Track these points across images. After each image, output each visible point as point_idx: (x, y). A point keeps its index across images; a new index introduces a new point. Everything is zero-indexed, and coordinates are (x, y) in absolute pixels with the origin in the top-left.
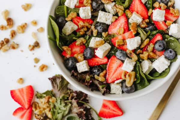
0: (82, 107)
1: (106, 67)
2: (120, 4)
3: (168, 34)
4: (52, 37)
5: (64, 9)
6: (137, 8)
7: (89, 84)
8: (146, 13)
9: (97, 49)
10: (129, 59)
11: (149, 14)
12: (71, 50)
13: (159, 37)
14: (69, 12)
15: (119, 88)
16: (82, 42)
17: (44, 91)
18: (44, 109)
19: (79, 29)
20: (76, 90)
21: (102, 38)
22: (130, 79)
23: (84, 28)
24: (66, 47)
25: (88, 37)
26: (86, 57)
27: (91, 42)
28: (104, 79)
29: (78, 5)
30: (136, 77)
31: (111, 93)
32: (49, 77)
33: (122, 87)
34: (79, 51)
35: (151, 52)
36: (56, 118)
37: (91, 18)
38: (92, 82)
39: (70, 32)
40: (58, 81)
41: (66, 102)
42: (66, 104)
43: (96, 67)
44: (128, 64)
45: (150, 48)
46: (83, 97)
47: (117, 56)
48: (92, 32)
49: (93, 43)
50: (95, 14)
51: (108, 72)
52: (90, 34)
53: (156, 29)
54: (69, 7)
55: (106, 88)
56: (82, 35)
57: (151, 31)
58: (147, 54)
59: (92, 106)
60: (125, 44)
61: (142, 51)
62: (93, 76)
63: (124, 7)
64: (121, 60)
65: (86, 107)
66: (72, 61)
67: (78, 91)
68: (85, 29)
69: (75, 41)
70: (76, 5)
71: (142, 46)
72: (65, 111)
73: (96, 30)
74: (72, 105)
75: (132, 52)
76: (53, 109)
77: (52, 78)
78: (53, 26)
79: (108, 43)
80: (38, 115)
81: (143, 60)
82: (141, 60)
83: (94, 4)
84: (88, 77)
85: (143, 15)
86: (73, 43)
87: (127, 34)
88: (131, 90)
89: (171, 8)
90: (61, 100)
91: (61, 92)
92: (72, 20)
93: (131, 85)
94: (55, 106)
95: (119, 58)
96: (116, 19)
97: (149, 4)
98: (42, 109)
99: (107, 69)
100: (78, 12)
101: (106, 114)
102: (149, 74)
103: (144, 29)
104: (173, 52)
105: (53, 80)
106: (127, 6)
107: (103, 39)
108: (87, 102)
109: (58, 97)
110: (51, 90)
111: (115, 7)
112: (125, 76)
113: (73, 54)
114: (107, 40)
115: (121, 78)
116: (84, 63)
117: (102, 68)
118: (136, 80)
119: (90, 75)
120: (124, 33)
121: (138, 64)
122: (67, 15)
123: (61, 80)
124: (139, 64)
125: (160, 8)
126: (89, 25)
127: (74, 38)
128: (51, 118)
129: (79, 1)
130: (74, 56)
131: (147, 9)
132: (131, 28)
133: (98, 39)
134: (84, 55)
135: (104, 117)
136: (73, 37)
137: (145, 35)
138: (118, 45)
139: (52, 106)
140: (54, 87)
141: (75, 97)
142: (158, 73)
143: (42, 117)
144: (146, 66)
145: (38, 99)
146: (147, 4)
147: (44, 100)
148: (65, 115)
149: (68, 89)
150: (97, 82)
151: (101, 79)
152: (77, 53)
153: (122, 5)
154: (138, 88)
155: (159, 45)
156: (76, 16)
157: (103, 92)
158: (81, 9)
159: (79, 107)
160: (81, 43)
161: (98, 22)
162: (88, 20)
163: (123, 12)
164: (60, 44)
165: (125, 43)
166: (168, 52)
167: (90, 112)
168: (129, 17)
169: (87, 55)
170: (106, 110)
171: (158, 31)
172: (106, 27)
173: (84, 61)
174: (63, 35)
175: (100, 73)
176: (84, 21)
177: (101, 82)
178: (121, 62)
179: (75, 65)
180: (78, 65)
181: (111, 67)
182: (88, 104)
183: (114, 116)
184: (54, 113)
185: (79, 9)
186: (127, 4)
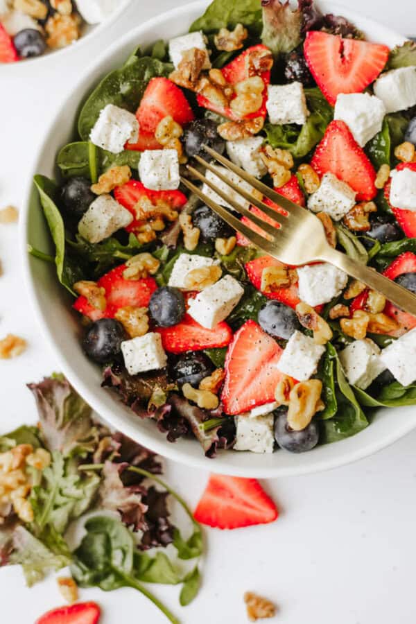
0: (138, 490)
1: (224, 360)
2: (280, 144)
4: (43, 249)
5: (88, 154)
6: (338, 161)
7: (161, 417)
8: (367, 180)
9: (194, 293)
10: (303, 337)
11: (379, 183)
12: (107, 295)
13: (410, 265)
14: (104, 163)
15: (266, 432)
16: (146, 270)
18: (8, 489)
19: (135, 223)
21: (215, 259)
22: (304, 405)
23: (154, 220)
24: (87, 285)
25: (165, 252)
26: (157, 323)
27: (174, 270)
28: (215, 399)
29: (134, 141)
30: (323, 397)
31: (235, 447)
32: (29, 382)
33: (274, 429)
34: (134, 299)
35: (378, 313)
36: (47, 521)
37: (179, 188)
38: (173, 409)
39: (106, 232)
40: (60, 396)
41: (82, 470)
42: (83, 477)
43: (190, 359)
44: (299, 353)
45: (376, 300)
46: (144, 456)
47: (264, 322)
48: (181, 236)
49: (186, 269)
51: (228, 376)
52: (174, 244)
53: (399, 234)
54: (104, 148)
55: (219, 434)
56: (145, 244)
57: (383, 240)
58: (366, 319)
59: (172, 487)
60: (292, 283)
61: (350, 309)
62: (177, 388)
63: (292, 153)
64: (276, 338)
65: (152, 489)
66: (107, 333)
68: (159, 225)
69: (121, 263)
70: (129, 139)
71: (352, 294)
72: (78, 500)
73: (196, 231)
74: (101, 482)
75: (313, 312)
76: (36, 493)
77: (39, 387)
78: (48, 213)
79: (232, 275)
81: (353, 339)
82: (343, 340)
83: (192, 140)
84: (158, 393)
85: (358, 186)
86: (113, 270)
88: (303, 441)
90: (66, 460)
91: (67, 434)
92: (113, 193)
93: (304, 426)
94: (44, 483)
95: (270, 332)
97: (379, 147)
99: (226, 365)
100: (133, 166)
101: (220, 515)
102: (367, 391)
103: (360, 234)
105: (44, 391)
106: (305, 153)
107: (219, 261)
108: (155, 470)
109: (56, 449)
110: (35, 425)
111: (262, 155)
112: (286, 393)
113: (111, 308)
114: (233, 265)
115: (272, 400)
116: (147, 343)
117: (209, 360)
118: (322, 408)
119: (168, 386)
121: (334, 353)
122: (97, 176)
123: (68, 393)
124: (336, 355)
126: (173, 209)
127: (118, 254)
128: (29, 524)
129: (141, 129)
130: (117, 315)
131: (374, 166)
133: (201, 262)
134: (149, 314)
135: (213, 526)
136: (116, 249)
137: (361, 254)
138: (270, 286)
139: (35, 482)
140: (44, 414)
141: (116, 454)
142: (401, 388)
143: (1, 515)
144: (360, 362)
146: (372, 149)
147: (7, 459)
148: (77, 513)
149: (92, 424)
150: (188, 411)
151: (204, 398)
152: (127, 304)
153: (286, 148)
154: (331, 436)
156: (127, 179)
157: (208, 444)
158: (146, 156)
159: (128, 489)
160: (140, 272)
161: (203, 203)
162: (168, 192)
163: (289, 172)
164: (70, 271)
165: (294, 281)
167: (165, 504)
168: (308, 192)
169: (160, 314)
170: (221, 502)
171: (405, 243)
173: (150, 336)
174: (82, 243)
175: (203, 377)
176: (152, 195)
177: (203, 409)
178: (276, 344)
179: (118, 349)
180: (126, 347)
181: (240, 358)
182: (158, 477)
183: (249, 522)
184: (40, 503)
185: (140, 157)
186: (302, 144)
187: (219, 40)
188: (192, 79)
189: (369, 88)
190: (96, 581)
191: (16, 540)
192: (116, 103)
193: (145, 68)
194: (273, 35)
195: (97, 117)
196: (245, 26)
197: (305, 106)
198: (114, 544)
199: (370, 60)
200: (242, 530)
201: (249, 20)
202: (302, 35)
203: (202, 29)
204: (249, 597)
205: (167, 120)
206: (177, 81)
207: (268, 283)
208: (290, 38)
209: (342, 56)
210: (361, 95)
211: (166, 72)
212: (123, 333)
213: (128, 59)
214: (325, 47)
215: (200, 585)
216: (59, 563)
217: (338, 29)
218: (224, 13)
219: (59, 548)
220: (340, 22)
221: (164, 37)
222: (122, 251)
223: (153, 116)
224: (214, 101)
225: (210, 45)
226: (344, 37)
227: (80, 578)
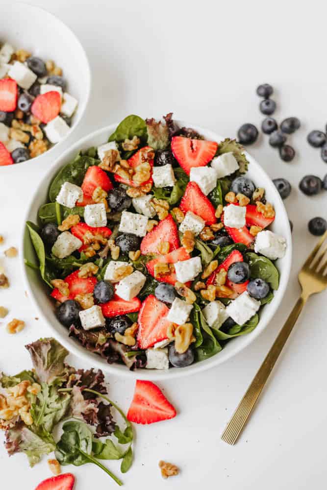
0: (92, 401)
1: (138, 318)
2: (161, 197)
3: (253, 251)
4: (32, 262)
5: (55, 210)
6: (194, 204)
7: (104, 350)
8: (210, 213)
9: (118, 283)
10: (180, 300)
11: (217, 215)
12: (70, 287)
13: (236, 257)
14: (65, 215)
15: (163, 358)
16: (91, 272)
17: (18, 372)
18: (17, 408)
19: (84, 247)
20: (81, 369)
21: (129, 263)
22: (183, 338)
23: (94, 244)
24: (58, 282)
25: (101, 261)
26: (98, 300)
27: (107, 271)
28: (134, 340)
29: (81, 201)
30: (194, 334)
31: (146, 367)
32: (27, 344)
33: (168, 355)
34: (85, 289)
35: (222, 285)
36: (40, 424)
37: (107, 224)
38: (110, 345)
39: (68, 252)
40: (45, 350)
41: (60, 392)
42: (61, 396)
43: (118, 319)
44: (178, 309)
45: (220, 278)
46: (96, 382)
47: (157, 294)
48: (109, 252)
49: (111, 271)
50: (115, 218)
51: (141, 327)
52: (106, 256)
53: (231, 242)
54: (64, 205)
55: (137, 358)
56: (90, 258)
57: (222, 245)
58: (214, 289)
59: (113, 401)
60: (171, 272)
61: (206, 284)
62: (112, 336)
63: (168, 202)
64: (165, 303)
65: (102, 403)
66: (70, 307)
67: (85, 371)
68: (96, 246)
69: (77, 269)
70: (78, 200)
71: (205, 275)
72: (58, 410)
73: (118, 248)
74: (71, 398)
75: (185, 286)
76: (34, 408)
77: (32, 345)
78: (35, 242)
79: (140, 271)
80: (5, 421)
81: (209, 302)
82: (204, 302)
83: (113, 199)
84: (101, 338)
85: (206, 217)
86: (73, 274)
87: (176, 254)
88: (185, 359)
89: (258, 203)
90: (50, 387)
91: (50, 372)
92: (70, 230)
93: (185, 351)
94: (38, 402)
95: (162, 299)
96: (155, 226)
97: (216, 196)
98: (12, 408)
99: (139, 320)
100: (81, 215)
101: (142, 415)
102: (220, 329)
103: (208, 242)
104: (264, 285)
105: (35, 348)
106: (175, 202)
107: (131, 264)
108: (104, 391)
109: (44, 382)
110: (31, 370)
111: (152, 203)
112: (173, 332)
113: (72, 295)
114: (139, 266)
115: (165, 338)
116: (94, 311)
117: (129, 319)
118: (194, 340)
119: (107, 334)
120: (170, 251)
121: (198, 309)
122: (61, 221)
123: (50, 347)
124: (200, 309)
125: (237, 203)
126: (104, 238)
127: (75, 264)
128: (30, 426)
129: (84, 195)
130: (76, 298)
131: (214, 206)
132: (182, 243)
133: (121, 264)
134: (94, 296)
135: (138, 423)
136: (73, 261)
137: (209, 254)
138: (159, 274)
139: (33, 401)
140: (36, 362)
141: (79, 381)
142: (239, 327)
143: (13, 423)
144: (214, 313)
145: (5, 389)
146: (213, 197)
147: (16, 390)
148: (59, 418)
149: (64, 366)
150: (118, 347)
151: (127, 340)
152: (81, 292)
153: (165, 200)
154: (201, 357)
155: (236, 271)
156: (78, 221)
157: (131, 365)
158: (87, 208)
159: (87, 401)
160: (88, 273)
161: (121, 233)
162: (101, 228)
163: (167, 211)
164: (48, 275)
165: (173, 271)
166: (255, 285)
167: (110, 411)
168: (179, 222)
169: (100, 295)
170: (142, 408)
171: (234, 246)
172: (136, 242)
173: (95, 307)
174: (54, 259)
175: (126, 328)
176: (93, 230)
177: (127, 345)
178: (166, 306)
179: (77, 315)
180: (82, 314)
181: (146, 316)
182: (105, 396)
183: (159, 419)
184: (36, 414)
185: (84, 209)
186: (174, 196)
187: (125, 145)
188: (111, 165)
189: (209, 164)
190: (71, 460)
191: (23, 435)
192: (70, 181)
193: (85, 163)
194: (154, 140)
195: (60, 189)
196: (138, 137)
197: (174, 177)
198: (81, 437)
199: (207, 150)
200: (156, 423)
201: (140, 133)
202: (170, 139)
203: (115, 140)
204: (162, 464)
205: (98, 189)
206: (103, 167)
207: (158, 273)
208: (163, 142)
209: (192, 149)
210: (203, 167)
211: (96, 164)
212: (80, 307)
213: (75, 158)
214: (182, 145)
215: (133, 459)
216: (49, 449)
217: (189, 134)
218: (126, 130)
219: (48, 439)
220: (190, 131)
221: (95, 145)
222: (77, 262)
223: (91, 187)
224: (124, 177)
225: (120, 148)
226: (192, 138)
227: (62, 459)
